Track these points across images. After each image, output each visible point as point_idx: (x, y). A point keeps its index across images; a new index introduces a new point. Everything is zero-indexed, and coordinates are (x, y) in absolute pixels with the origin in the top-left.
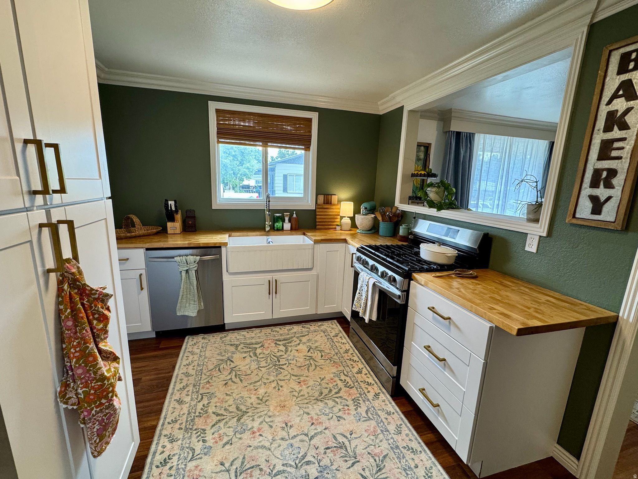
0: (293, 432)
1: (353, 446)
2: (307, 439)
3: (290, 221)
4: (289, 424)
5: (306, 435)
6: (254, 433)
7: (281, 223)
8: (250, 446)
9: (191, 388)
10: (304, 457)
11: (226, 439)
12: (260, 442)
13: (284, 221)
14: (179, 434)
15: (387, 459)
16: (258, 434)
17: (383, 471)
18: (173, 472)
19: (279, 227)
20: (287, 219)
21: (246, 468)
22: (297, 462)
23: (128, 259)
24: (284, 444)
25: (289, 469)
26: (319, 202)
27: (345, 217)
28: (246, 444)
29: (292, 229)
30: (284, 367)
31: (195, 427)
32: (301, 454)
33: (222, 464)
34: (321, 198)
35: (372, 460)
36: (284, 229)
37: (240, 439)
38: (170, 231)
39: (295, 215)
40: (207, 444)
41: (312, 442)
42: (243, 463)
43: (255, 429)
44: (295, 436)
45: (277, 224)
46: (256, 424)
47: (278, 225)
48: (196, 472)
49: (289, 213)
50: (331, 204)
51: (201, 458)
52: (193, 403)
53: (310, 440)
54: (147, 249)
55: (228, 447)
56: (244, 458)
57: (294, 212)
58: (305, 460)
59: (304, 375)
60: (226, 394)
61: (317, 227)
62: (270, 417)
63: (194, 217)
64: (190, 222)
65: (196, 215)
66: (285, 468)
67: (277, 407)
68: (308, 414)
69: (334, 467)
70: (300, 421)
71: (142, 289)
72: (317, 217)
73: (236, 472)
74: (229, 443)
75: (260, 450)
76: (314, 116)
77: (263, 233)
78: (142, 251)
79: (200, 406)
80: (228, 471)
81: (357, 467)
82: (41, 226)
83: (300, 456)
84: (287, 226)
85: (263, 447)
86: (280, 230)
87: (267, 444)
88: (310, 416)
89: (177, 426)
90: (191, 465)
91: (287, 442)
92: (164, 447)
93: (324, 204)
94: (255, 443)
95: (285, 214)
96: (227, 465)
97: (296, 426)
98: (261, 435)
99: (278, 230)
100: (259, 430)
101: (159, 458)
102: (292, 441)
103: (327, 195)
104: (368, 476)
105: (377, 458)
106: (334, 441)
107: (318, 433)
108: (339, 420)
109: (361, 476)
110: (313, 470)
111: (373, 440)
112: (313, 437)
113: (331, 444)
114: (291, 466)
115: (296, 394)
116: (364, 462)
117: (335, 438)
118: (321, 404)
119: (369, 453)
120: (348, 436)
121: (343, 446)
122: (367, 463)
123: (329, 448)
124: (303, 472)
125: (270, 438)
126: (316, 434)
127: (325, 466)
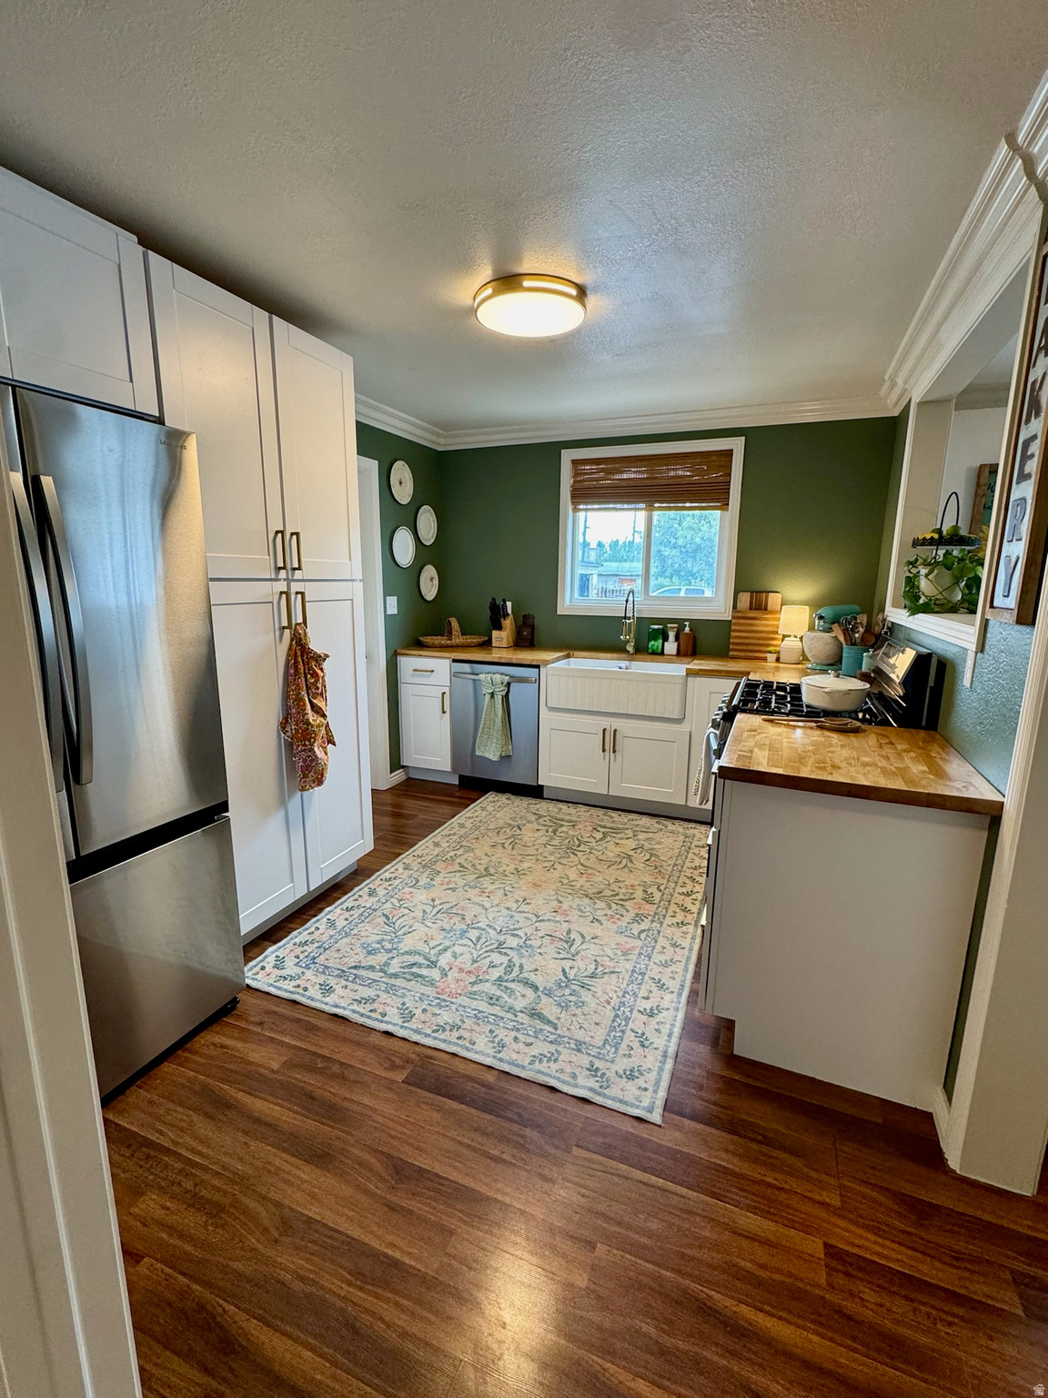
0: (524, 908)
1: (583, 947)
2: (534, 919)
3: (677, 638)
4: (527, 901)
5: (537, 916)
6: (483, 892)
7: (660, 641)
8: (470, 900)
9: (455, 838)
10: (515, 929)
11: (452, 886)
12: (483, 901)
13: (665, 639)
14: (415, 866)
15: (614, 976)
16: (487, 895)
17: (594, 980)
18: (390, 888)
19: (655, 647)
20: (672, 635)
21: (451, 912)
22: (504, 929)
23: (433, 671)
24: (505, 912)
25: (490, 930)
26: (739, 605)
27: (790, 636)
28: (468, 897)
29: (679, 654)
30: (579, 853)
31: (433, 867)
32: (514, 927)
33: (433, 900)
34: (745, 599)
35: (593, 967)
36: (666, 652)
37: (466, 891)
38: (494, 643)
39: (687, 629)
40: (433, 883)
41: (537, 924)
42: (452, 907)
43: (487, 891)
44: (523, 912)
45: (653, 642)
46: (491, 887)
47: (655, 644)
48: (408, 896)
49: (676, 625)
50: (766, 609)
51: (419, 889)
52: (447, 849)
53: (536, 922)
54: (454, 661)
55: (449, 891)
56: (456, 905)
57: (687, 623)
58: (515, 932)
59: (597, 870)
60: (487, 854)
61: (731, 653)
62: (513, 887)
63: (533, 628)
64: (525, 633)
65: (535, 624)
66: (487, 928)
67: (529, 883)
68: (560, 902)
69: (539, 951)
70: (543, 904)
71: (444, 712)
72: (733, 634)
73: (440, 910)
74: (453, 890)
75: (477, 907)
76: (737, 445)
77: (624, 656)
78: (447, 662)
79: (452, 854)
80: (434, 907)
81: (567, 964)
82: (281, 593)
83: (511, 927)
84: (671, 647)
85: (483, 906)
86: (657, 654)
87: (487, 905)
88: (560, 905)
89: (419, 860)
90: (407, 890)
91: (510, 913)
92: (397, 870)
93: (751, 609)
94: (477, 900)
95: (669, 625)
96: (436, 903)
97: (533, 905)
98: (488, 897)
99: (654, 653)
100: (491, 892)
101: (387, 875)
102: (515, 914)
103: (757, 592)
104: (571, 974)
105: (600, 969)
106: (565, 934)
107: (553, 921)
108: (592, 922)
109: (564, 970)
110: (513, 942)
111: (616, 954)
112: (543, 920)
113: (557, 934)
114: (495, 929)
115: (565, 881)
116: (580, 963)
117: (569, 932)
118: (587, 901)
119: (595, 961)
120: (588, 938)
121: (571, 943)
122: (583, 966)
123: (551, 936)
124: (502, 938)
125: (496, 902)
126: (549, 920)
127: (531, 946)
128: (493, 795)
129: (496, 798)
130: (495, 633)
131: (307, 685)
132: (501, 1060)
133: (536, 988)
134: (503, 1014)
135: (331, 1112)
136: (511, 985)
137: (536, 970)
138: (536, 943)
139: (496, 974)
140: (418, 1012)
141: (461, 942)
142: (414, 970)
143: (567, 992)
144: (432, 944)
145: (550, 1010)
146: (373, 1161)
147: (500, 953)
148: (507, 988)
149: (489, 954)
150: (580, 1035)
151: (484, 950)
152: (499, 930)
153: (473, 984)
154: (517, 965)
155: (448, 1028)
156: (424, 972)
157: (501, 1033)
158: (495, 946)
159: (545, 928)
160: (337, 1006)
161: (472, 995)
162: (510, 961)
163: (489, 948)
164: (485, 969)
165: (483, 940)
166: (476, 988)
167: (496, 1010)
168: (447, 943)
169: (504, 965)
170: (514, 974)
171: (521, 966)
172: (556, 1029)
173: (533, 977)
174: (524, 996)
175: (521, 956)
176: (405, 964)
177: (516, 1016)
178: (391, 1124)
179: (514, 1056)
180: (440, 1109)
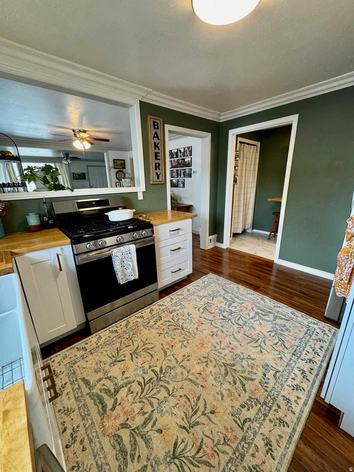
0: (215, 330)
1: (202, 306)
2: (213, 323)
4: (212, 334)
5: (211, 323)
8: (240, 344)
10: (223, 319)
11: (250, 362)
12: (234, 341)
16: (231, 346)
21: (250, 339)
22: (228, 321)
24: (224, 330)
25: (234, 322)
30: (157, 369)
32: (223, 321)
33: (261, 352)
41: (213, 319)
43: (230, 349)
44: (216, 327)
46: (227, 351)
51: (271, 366)
53: (213, 321)
55: (252, 356)
56: (248, 343)
58: (223, 318)
59: (162, 347)
60: (222, 399)
62: (215, 347)
66: (234, 323)
67: (205, 348)
68: (197, 329)
69: (218, 308)
70: (205, 330)
73: (256, 342)
74: (250, 357)
75: (237, 338)
81: (211, 302)
83: (224, 321)
85: (235, 338)
87: (232, 337)
88: (198, 327)
90: (279, 368)
91: (222, 329)
94: (236, 343)
97: (211, 330)
98: (230, 344)
100: (228, 347)
102: (220, 327)
104: (211, 299)
105: (201, 298)
106: (205, 312)
107: (206, 319)
108: (191, 314)
109: (213, 300)
110: (226, 314)
111: (193, 301)
112: (210, 320)
113: (208, 313)
114: (231, 322)
115: (185, 343)
116: (206, 301)
117: (203, 312)
118: (185, 326)
119: (201, 300)
120: (197, 309)
121: (205, 309)
122: (206, 300)
123: (210, 312)
124: (230, 317)
125: (227, 338)
126: (207, 320)
127: (219, 310)
133: (224, 298)
134: (235, 293)
137: (221, 302)
138: (217, 311)
139: (235, 304)
140: (260, 300)
141: (246, 320)
142: (264, 313)
143: (215, 294)
144: (258, 322)
145: (222, 292)
147: (232, 311)
148: (232, 299)
149: (236, 312)
150: (218, 286)
151: (237, 314)
152: (230, 321)
153: (243, 303)
154: (227, 305)
156: (260, 311)
157: (236, 290)
158: (232, 314)
159: (211, 318)
161: (243, 300)
162: (229, 307)
163: (235, 314)
164: (238, 307)
165: (237, 318)
166: (242, 302)
167: (236, 295)
168: (252, 321)
169: (231, 306)
170: (229, 303)
171: (226, 304)
172: (222, 288)
173: (223, 300)
174: (228, 296)
175: (225, 308)
176: (267, 316)
177: (232, 292)
179: (234, 285)
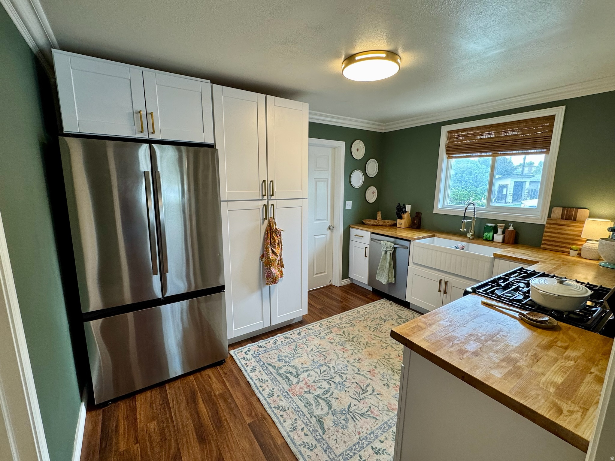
0: (356, 364)
1: (369, 397)
2: (356, 371)
3: (504, 232)
4: (360, 361)
5: (359, 371)
6: (343, 349)
7: (491, 234)
8: (335, 351)
9: (351, 317)
10: (344, 373)
12: (339, 353)
13: (496, 232)
14: (324, 326)
15: (374, 420)
16: (344, 351)
17: (361, 417)
18: (307, 333)
19: (488, 236)
20: (500, 231)
21: (323, 354)
22: (338, 371)
23: (363, 236)
24: (346, 362)
26: (553, 215)
27: (591, 240)
28: (335, 349)
29: (504, 242)
31: (331, 329)
32: (344, 372)
33: (319, 345)
34: (558, 212)
35: (366, 410)
36: (494, 240)
37: (336, 346)
38: (398, 225)
39: (511, 228)
40: (326, 337)
41: (356, 375)
42: (325, 351)
43: (345, 349)
44: (354, 366)
45: (486, 234)
46: (349, 348)
47: (488, 235)
48: (311, 339)
49: (504, 225)
50: (575, 219)
51: (318, 338)
52: (344, 322)
53: (356, 373)
54: (373, 233)
55: (329, 343)
56: (327, 351)
57: (512, 224)
58: (342, 375)
60: (359, 330)
61: (542, 246)
62: (358, 351)
64: (415, 221)
66: (332, 368)
67: (368, 352)
68: (376, 367)
69: (346, 389)
70: (367, 365)
71: (366, 256)
72: (545, 233)
73: (319, 351)
74: (331, 343)
75: (335, 355)
76: (559, 112)
77: (465, 239)
78: (369, 233)
79: (344, 325)
80: (318, 348)
81: (354, 402)
82: (264, 205)
83: (343, 371)
84: (498, 237)
85: (338, 356)
86: (489, 241)
87: (340, 356)
88: (375, 369)
89: (328, 324)
90: (313, 336)
91: (347, 364)
92: (316, 326)
93: (562, 218)
94: (337, 352)
95: (498, 224)
96: (320, 347)
97: (361, 364)
98: (344, 352)
99: (486, 240)
100: (347, 350)
101: (311, 327)
102: (350, 366)
103: (568, 208)
104: (353, 408)
105: (369, 413)
106: (365, 386)
107: (365, 376)
108: (384, 385)
109: (350, 405)
110: (338, 379)
111: (383, 408)
112: (360, 374)
113: (362, 385)
114: (334, 370)
115: (387, 357)
116: (361, 405)
117: (368, 386)
118: (390, 372)
119: (370, 407)
120: (375, 393)
121: (365, 391)
122: (362, 407)
123: (357, 384)
124: (334, 375)
125: (345, 356)
126: (363, 375)
127: (344, 385)
128: (384, 301)
129: (385, 302)
130: (399, 221)
131: (271, 243)
132: (289, 436)
133: (330, 407)
134: (306, 414)
135: (219, 423)
136: (320, 401)
137: (337, 399)
138: (347, 384)
139: (319, 392)
140: (276, 395)
141: (316, 370)
142: (289, 375)
143: (343, 417)
144: (305, 366)
145: (328, 422)
146: (215, 452)
147: (328, 382)
148: (318, 401)
149: (323, 381)
150: (332, 443)
151: (322, 378)
152: (336, 370)
153: (306, 392)
154: (331, 392)
155: (281, 408)
156: (291, 378)
157: (299, 422)
158: (329, 378)
159: (358, 378)
160: (251, 378)
161: (301, 398)
162: (329, 388)
163: (325, 378)
164: (316, 387)
165: (326, 373)
166: (305, 395)
167: (305, 410)
168: (310, 368)
169: (325, 390)
170: (326, 396)
171: (332, 394)
172: (324, 434)
173: (333, 401)
174: (322, 409)
175: (336, 388)
176: (287, 371)
177: (311, 417)
178: (231, 440)
179: (296, 437)
180: (251, 444)
